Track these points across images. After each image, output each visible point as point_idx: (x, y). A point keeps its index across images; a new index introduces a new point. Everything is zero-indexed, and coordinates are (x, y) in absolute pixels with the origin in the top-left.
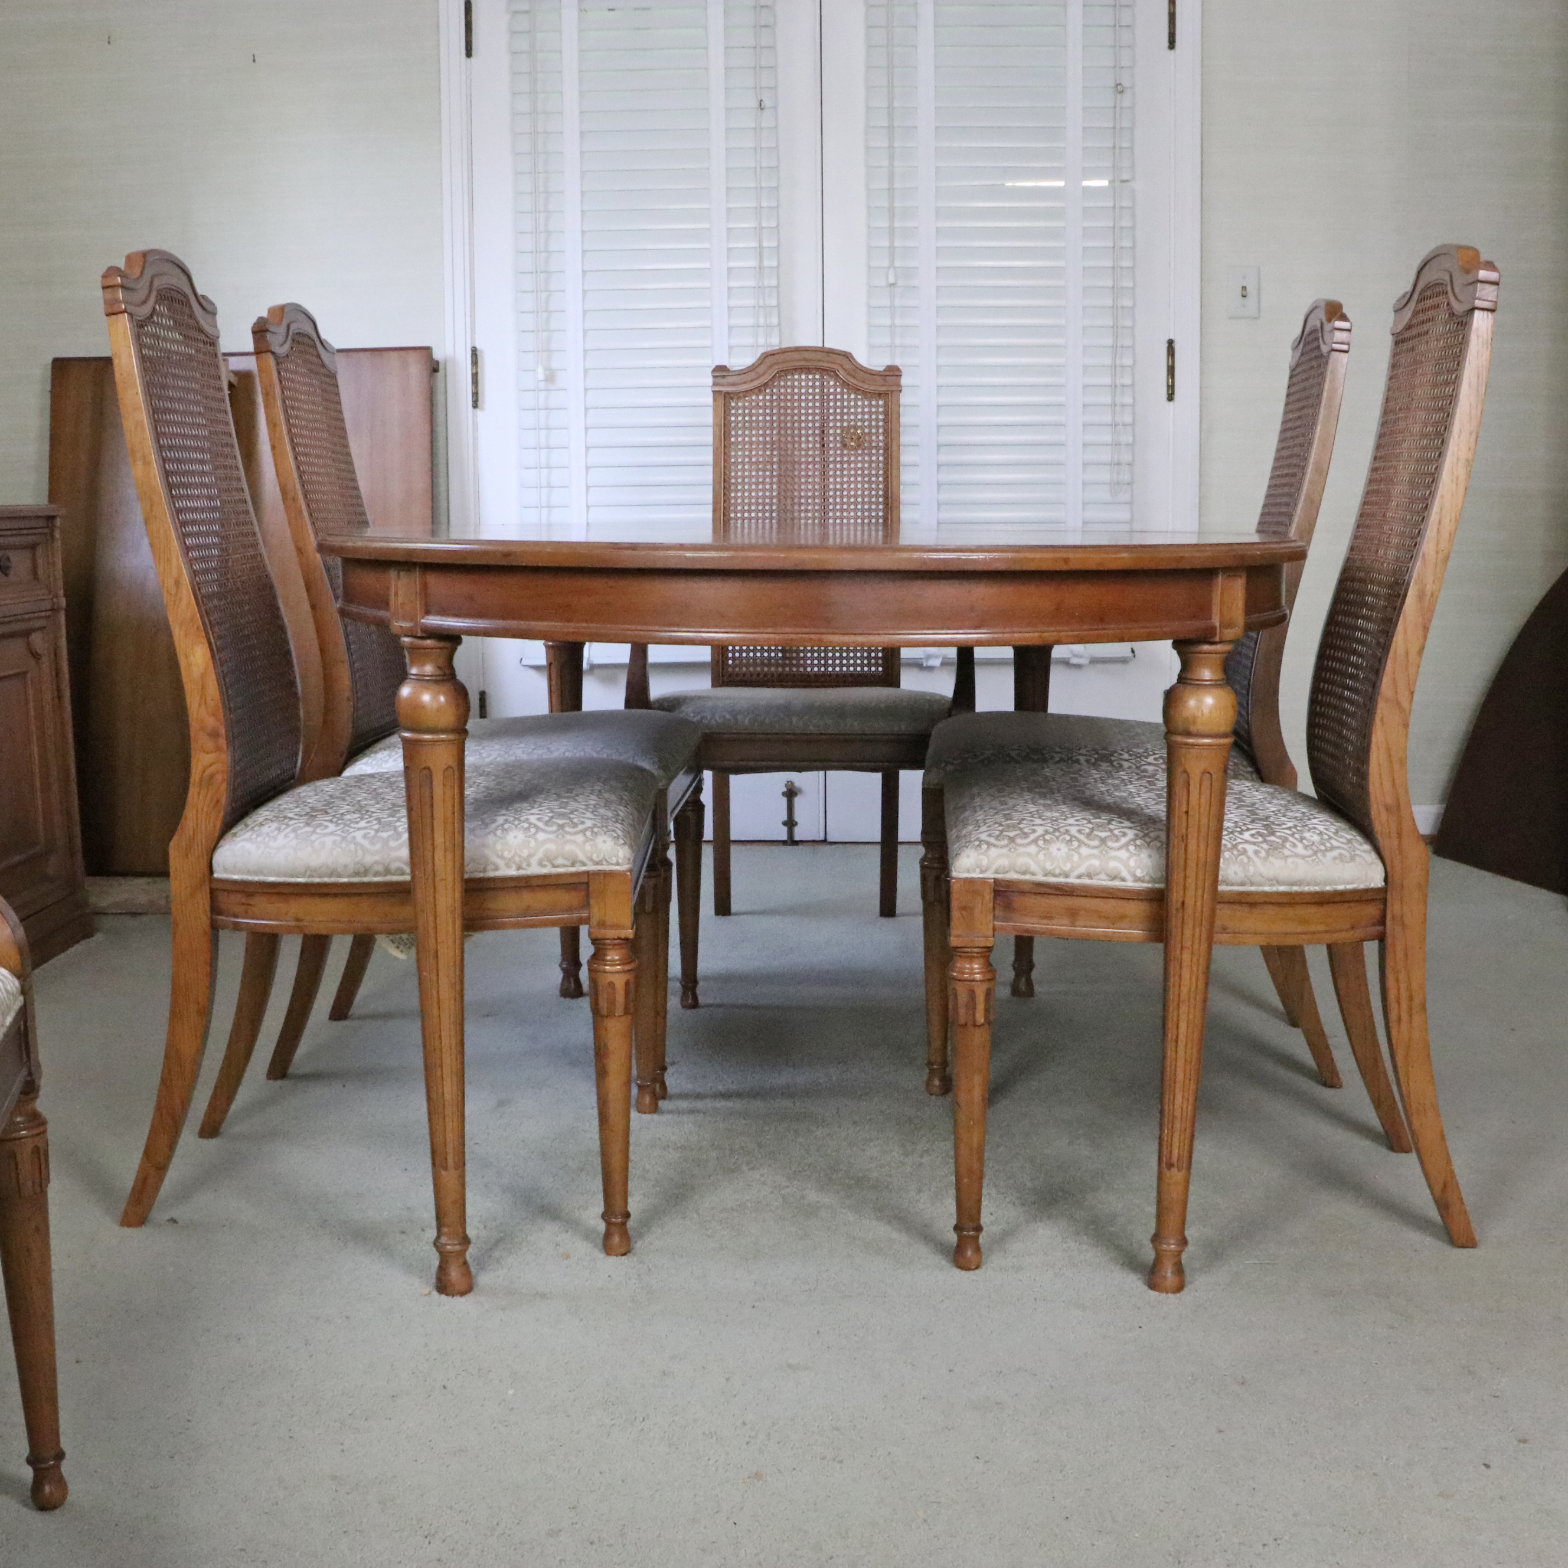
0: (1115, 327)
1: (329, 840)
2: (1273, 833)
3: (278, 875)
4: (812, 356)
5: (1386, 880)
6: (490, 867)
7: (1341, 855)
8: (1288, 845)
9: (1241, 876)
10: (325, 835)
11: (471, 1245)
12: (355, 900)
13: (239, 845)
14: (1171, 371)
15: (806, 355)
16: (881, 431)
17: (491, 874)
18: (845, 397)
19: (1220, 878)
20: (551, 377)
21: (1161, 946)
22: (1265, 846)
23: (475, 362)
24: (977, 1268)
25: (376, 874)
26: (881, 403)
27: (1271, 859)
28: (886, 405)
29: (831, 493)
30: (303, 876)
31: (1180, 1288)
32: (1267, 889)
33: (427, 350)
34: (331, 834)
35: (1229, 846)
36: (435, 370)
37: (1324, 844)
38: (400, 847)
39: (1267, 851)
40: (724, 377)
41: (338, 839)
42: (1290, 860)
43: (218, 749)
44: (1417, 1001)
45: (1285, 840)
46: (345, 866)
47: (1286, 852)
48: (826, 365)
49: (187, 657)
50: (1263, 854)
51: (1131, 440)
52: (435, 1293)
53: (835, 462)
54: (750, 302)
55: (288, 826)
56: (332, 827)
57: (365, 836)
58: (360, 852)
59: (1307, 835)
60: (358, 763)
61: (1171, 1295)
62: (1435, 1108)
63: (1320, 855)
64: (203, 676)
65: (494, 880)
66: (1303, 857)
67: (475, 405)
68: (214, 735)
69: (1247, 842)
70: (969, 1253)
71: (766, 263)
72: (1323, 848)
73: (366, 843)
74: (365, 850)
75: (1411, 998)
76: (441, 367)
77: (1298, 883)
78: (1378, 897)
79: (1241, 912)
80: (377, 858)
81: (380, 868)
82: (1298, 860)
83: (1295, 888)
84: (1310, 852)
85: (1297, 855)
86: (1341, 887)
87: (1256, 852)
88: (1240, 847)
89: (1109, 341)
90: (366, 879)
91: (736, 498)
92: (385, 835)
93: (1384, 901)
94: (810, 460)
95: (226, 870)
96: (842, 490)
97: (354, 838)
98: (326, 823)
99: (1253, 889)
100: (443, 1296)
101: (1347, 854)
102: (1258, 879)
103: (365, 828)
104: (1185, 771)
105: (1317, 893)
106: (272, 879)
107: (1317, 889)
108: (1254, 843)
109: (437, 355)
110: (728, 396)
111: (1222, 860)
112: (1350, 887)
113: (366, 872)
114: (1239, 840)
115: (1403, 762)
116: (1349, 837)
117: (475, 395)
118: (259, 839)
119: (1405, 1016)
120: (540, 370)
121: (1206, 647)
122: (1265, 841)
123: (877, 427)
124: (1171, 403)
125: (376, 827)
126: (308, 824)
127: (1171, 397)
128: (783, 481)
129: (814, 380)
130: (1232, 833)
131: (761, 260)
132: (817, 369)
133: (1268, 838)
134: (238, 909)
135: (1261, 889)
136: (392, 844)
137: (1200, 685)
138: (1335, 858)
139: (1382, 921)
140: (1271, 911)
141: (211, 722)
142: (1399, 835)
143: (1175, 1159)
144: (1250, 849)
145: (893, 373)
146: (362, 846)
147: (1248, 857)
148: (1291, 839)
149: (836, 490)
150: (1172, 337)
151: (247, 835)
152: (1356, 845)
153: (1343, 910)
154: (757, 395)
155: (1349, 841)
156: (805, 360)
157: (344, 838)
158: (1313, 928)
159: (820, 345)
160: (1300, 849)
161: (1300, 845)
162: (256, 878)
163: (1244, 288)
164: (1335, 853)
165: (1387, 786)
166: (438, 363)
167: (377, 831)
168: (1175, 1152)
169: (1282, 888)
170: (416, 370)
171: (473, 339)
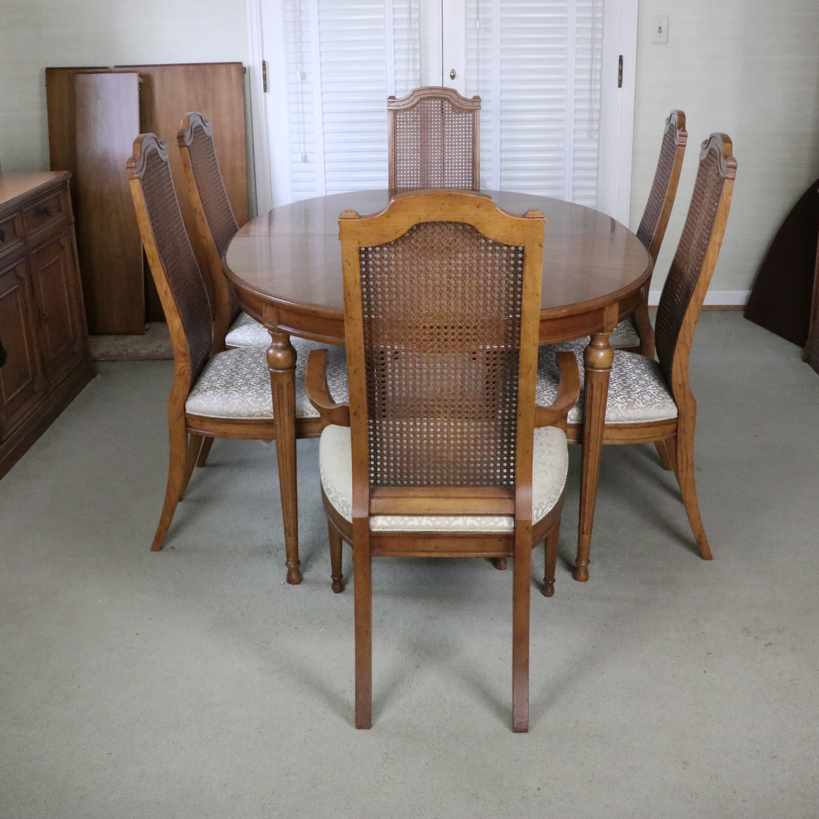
0: (592, 49)
1: (236, 401)
2: (629, 397)
3: (215, 415)
4: (437, 91)
5: (678, 414)
6: (305, 414)
7: (659, 406)
8: (636, 403)
9: (615, 418)
10: (234, 399)
11: (301, 565)
12: (248, 426)
13: (197, 401)
14: (621, 72)
15: (433, 91)
16: (471, 129)
17: (305, 416)
18: (453, 116)
19: (606, 418)
20: (303, 77)
21: (581, 445)
22: (626, 404)
23: (264, 69)
24: (505, 569)
25: (257, 416)
26: (471, 115)
27: (628, 410)
28: (473, 117)
29: (446, 161)
30: (226, 416)
31: (586, 580)
32: (626, 422)
33: (240, 63)
34: (237, 398)
35: (611, 405)
36: (245, 72)
37: (652, 401)
38: (267, 405)
39: (627, 406)
40: (393, 102)
41: (240, 401)
42: (636, 410)
43: (187, 361)
44: (690, 462)
45: (635, 400)
46: (244, 413)
47: (635, 406)
48: (444, 96)
49: (171, 323)
50: (625, 408)
51: (599, 107)
52: (286, 583)
53: (448, 145)
54: (405, 36)
55: (218, 393)
56: (237, 395)
57: (252, 400)
58: (250, 408)
59: (645, 397)
60: (234, 331)
61: (582, 583)
62: (697, 505)
63: (649, 407)
64: (179, 331)
65: (307, 419)
66: (642, 408)
67: (265, 91)
68: (184, 355)
69: (619, 402)
70: (502, 563)
71: (413, 16)
72: (651, 403)
73: (252, 403)
74: (252, 407)
75: (687, 462)
76: (247, 70)
77: (640, 419)
78: (675, 422)
79: (614, 431)
80: (257, 410)
81: (259, 414)
82: (640, 410)
83: (638, 422)
84: (645, 406)
85: (639, 408)
86: (658, 420)
87: (622, 407)
88: (615, 405)
89: (589, 46)
90: (253, 418)
91: (400, 167)
92: (260, 400)
93: (677, 423)
94: (436, 144)
95: (192, 411)
96: (452, 159)
97: (247, 401)
98: (234, 392)
99: (620, 422)
100: (290, 585)
101: (661, 405)
102: (622, 418)
103: (251, 396)
104: (591, 382)
105: (647, 423)
106: (213, 416)
107: (647, 421)
108: (621, 403)
109: (245, 65)
110: (395, 112)
111: (607, 412)
112: (661, 419)
113: (253, 415)
114: (615, 402)
115: (687, 367)
116: (663, 396)
117: (265, 85)
118: (206, 399)
119: (685, 468)
120: (298, 73)
121: (601, 334)
122: (626, 401)
123: (469, 128)
124: (620, 88)
125: (256, 395)
126: (226, 393)
127: (620, 86)
128: (423, 155)
129: (438, 104)
130: (612, 398)
131: (410, 14)
132: (439, 98)
133: (628, 400)
134: (198, 426)
135: (623, 422)
136: (264, 404)
137: (599, 349)
138: (656, 408)
139: (676, 431)
140: (627, 431)
141: (182, 350)
142: (684, 396)
143: (585, 531)
144: (620, 405)
145: (477, 99)
146: (251, 405)
147: (618, 410)
148: (638, 400)
149: (448, 159)
150: (622, 54)
151: (200, 396)
152: (666, 400)
153: (658, 429)
154: (410, 111)
155: (663, 398)
156: (434, 94)
157: (243, 401)
158: (645, 436)
159: (441, 86)
160: (641, 405)
161: (641, 403)
162: (205, 415)
163: (660, 28)
164: (656, 405)
165: (680, 378)
166: (245, 68)
167: (257, 398)
168: (585, 528)
169: (632, 422)
170: (234, 74)
171: (263, 56)
